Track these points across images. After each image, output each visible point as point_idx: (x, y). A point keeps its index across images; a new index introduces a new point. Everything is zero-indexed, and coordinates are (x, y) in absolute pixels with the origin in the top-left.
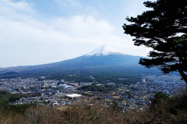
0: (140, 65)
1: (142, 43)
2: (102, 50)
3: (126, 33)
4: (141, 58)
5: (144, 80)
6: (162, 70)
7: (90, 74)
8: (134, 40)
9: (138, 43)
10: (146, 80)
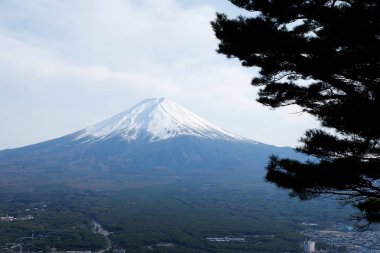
0: (272, 186)
1: (289, 97)
2: (146, 116)
3: (222, 50)
4: (274, 159)
5: (312, 246)
6: (361, 206)
7: (94, 217)
8: (255, 82)
9: (274, 96)
10: (318, 247)
